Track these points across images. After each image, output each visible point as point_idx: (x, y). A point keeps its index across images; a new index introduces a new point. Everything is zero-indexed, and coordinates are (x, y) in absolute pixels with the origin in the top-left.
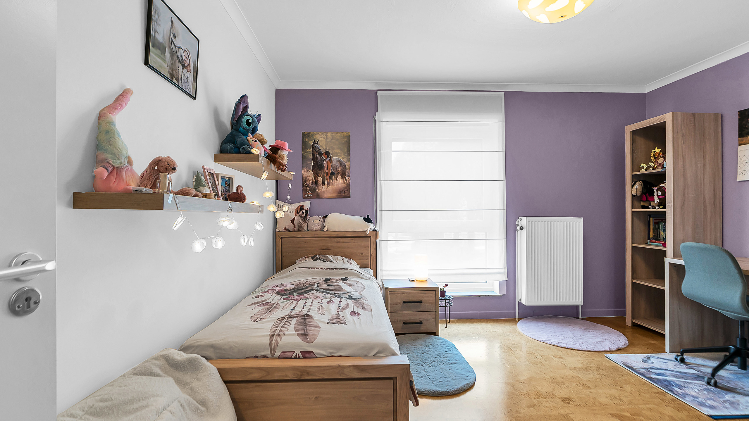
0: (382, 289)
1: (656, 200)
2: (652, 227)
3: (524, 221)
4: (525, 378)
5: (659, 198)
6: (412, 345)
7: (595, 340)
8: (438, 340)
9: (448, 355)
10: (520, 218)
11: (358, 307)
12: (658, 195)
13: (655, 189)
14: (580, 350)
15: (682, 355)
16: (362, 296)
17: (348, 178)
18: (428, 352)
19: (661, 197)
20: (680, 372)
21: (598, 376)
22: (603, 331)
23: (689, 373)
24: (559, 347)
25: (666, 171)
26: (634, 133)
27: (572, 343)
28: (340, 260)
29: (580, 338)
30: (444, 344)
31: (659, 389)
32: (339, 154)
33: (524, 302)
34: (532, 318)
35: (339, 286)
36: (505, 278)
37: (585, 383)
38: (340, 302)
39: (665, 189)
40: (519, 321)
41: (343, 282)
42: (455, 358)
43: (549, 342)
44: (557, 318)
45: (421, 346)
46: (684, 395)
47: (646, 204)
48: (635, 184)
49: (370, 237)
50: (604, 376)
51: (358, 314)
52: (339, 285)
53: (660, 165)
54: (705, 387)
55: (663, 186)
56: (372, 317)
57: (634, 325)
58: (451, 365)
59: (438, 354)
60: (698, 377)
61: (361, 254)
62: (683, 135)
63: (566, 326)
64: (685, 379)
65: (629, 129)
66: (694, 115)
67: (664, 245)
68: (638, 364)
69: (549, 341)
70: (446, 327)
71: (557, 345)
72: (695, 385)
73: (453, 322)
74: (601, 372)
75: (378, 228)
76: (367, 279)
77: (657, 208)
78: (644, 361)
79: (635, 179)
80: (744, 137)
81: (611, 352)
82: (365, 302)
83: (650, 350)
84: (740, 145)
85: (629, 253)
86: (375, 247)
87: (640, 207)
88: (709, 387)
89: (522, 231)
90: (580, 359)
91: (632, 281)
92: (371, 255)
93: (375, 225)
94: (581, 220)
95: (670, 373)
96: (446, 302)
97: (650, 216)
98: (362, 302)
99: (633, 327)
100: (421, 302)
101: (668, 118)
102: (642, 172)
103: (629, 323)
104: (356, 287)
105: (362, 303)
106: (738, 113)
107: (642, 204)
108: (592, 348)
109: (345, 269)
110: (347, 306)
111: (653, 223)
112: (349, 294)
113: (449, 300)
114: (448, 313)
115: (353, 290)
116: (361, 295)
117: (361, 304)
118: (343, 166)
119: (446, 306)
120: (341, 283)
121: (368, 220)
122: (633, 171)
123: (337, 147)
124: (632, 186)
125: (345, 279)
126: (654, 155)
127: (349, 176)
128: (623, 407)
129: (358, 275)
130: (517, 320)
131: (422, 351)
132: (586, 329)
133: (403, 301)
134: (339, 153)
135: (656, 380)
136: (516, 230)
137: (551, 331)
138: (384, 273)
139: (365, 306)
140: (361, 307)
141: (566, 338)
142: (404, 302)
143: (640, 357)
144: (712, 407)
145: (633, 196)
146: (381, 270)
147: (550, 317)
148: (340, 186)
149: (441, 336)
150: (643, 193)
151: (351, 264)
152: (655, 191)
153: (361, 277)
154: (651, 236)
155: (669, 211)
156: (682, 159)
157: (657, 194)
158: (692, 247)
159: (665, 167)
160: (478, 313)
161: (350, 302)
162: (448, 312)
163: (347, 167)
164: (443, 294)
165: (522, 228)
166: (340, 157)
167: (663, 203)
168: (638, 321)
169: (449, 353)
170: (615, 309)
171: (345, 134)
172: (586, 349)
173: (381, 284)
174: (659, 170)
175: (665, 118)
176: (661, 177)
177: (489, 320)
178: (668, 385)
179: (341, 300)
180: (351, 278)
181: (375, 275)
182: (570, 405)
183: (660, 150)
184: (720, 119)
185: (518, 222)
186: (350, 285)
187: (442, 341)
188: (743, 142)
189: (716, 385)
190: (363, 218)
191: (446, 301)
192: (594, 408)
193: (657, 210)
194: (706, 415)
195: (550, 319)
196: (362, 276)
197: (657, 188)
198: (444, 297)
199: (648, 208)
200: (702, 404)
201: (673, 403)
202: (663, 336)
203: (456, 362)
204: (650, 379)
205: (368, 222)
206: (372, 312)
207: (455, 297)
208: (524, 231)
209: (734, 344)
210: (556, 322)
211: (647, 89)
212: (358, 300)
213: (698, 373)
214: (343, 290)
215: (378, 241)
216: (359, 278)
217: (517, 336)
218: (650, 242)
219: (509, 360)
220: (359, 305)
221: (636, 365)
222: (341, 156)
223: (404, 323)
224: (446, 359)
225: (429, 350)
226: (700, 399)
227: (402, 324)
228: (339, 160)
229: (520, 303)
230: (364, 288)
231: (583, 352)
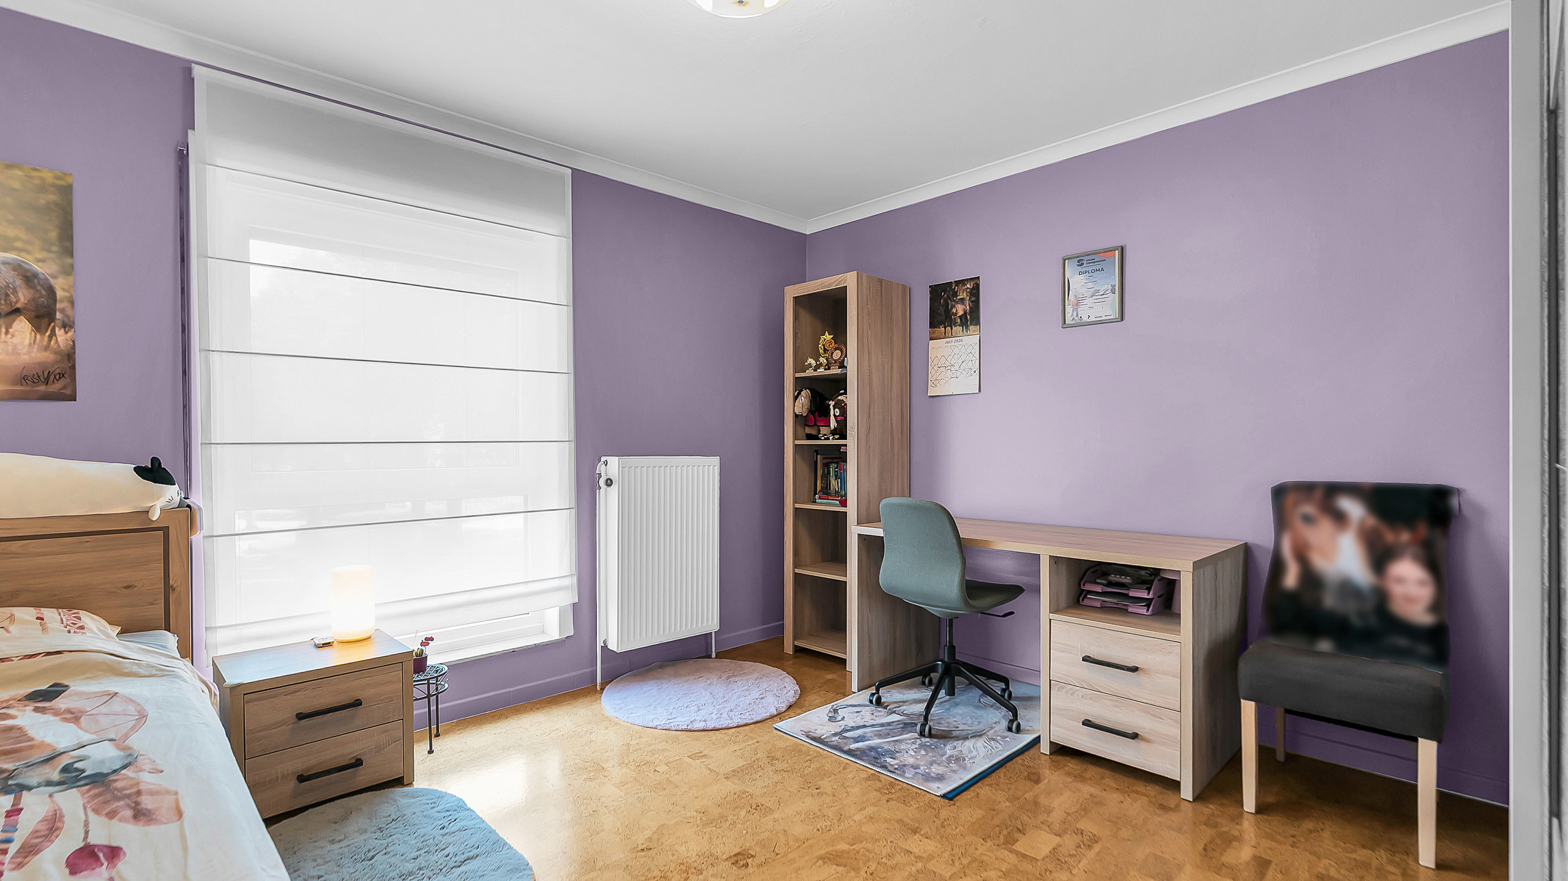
0: (218, 693)
1: (833, 424)
2: (820, 473)
3: (612, 466)
4: (648, 833)
5: (837, 421)
6: (332, 842)
7: (749, 699)
8: (413, 800)
9: (449, 839)
10: (603, 459)
11: (111, 815)
12: (835, 415)
13: (832, 403)
14: (732, 728)
15: (878, 692)
16: (130, 755)
17: (66, 333)
18: (388, 850)
19: (839, 419)
20: (882, 725)
21: (776, 778)
22: (756, 675)
23: (893, 722)
24: (693, 731)
25: (846, 373)
26: (797, 300)
27: (714, 716)
28: (24, 622)
29: (725, 699)
30: (433, 805)
31: (868, 770)
32: (19, 244)
33: (613, 646)
34: (628, 676)
35: (13, 734)
36: (572, 597)
37: (760, 801)
38: (14, 812)
39: (846, 404)
40: (602, 689)
41: (36, 710)
42: (471, 842)
43: (673, 726)
44: (674, 665)
45: (361, 834)
46: (902, 768)
47: (813, 432)
48: (799, 394)
49: (166, 530)
50: (784, 774)
51: (114, 853)
52: (11, 728)
53: (835, 362)
54: (919, 742)
55: (842, 400)
56: (185, 849)
57: (798, 650)
58: (463, 868)
59: (418, 845)
60: (907, 726)
61: (126, 587)
62: (869, 314)
63: (695, 679)
64: (893, 737)
65: (792, 292)
66: (881, 281)
67: (844, 503)
68: (825, 728)
69: (674, 724)
70: (431, 752)
71: (689, 727)
72: (907, 743)
73: (448, 732)
74: (779, 765)
75: (195, 500)
76: (154, 672)
77: (831, 438)
78: (832, 719)
79: (801, 384)
80: (936, 328)
81: (780, 716)
82: (148, 779)
83: (831, 695)
84: (931, 339)
85: (790, 521)
86: (185, 561)
87: (805, 437)
88: (923, 740)
89: (609, 489)
90: (736, 747)
91: (794, 570)
92: (168, 588)
93: (187, 488)
94: (715, 461)
95: (871, 732)
96: (429, 684)
97: (817, 452)
98: (132, 786)
99: (797, 654)
100: (357, 703)
101: (850, 281)
102: (810, 373)
103: (789, 649)
104: (102, 719)
105: (134, 790)
106: (929, 289)
107: (808, 430)
108: (750, 717)
109: (48, 654)
110: (53, 825)
111: (822, 465)
112: (65, 761)
113: (437, 677)
114: (433, 710)
115: (86, 737)
116: (129, 752)
117: (128, 796)
118: (39, 287)
119: (429, 696)
120: (27, 719)
121: (154, 473)
122: (795, 371)
123: (11, 217)
124: (796, 398)
125: (44, 697)
126: (823, 345)
127: (67, 326)
128: (832, 832)
129: (115, 667)
130: (598, 688)
131: (369, 851)
132: (729, 677)
133: (297, 714)
134: (18, 239)
135: (859, 753)
136: (594, 488)
137: (670, 699)
138: (220, 636)
139: (147, 802)
140: (129, 813)
141: (701, 708)
142: (301, 717)
143: (823, 712)
144: (940, 778)
145: (796, 416)
146: (210, 628)
147: (661, 667)
148: (26, 357)
149: (419, 783)
150: (811, 411)
151: (82, 628)
152: (831, 407)
153: (126, 671)
154: (818, 489)
155: (851, 444)
156: (867, 355)
157: (834, 412)
158: (900, 505)
159: (846, 368)
160: (509, 692)
161: (72, 801)
162: (433, 708)
163: (60, 294)
164: (419, 663)
165: (609, 482)
166: (24, 254)
167: (841, 432)
168: (805, 642)
169: (455, 828)
170: (764, 627)
171: (48, 176)
172: (742, 722)
173: (210, 679)
174: (835, 371)
175: (846, 280)
176: (839, 384)
177: (536, 703)
178: (874, 756)
179: (17, 800)
180: (77, 686)
181: (187, 650)
182: (750, 870)
183: (832, 336)
184: (907, 292)
185: (601, 468)
186: (74, 717)
187: (426, 798)
188: (934, 336)
189: (931, 736)
190: (135, 469)
191: (428, 682)
192: (791, 856)
193: (831, 442)
194: (938, 796)
195: (661, 670)
196: (128, 666)
197: (834, 403)
198: (424, 671)
199: (817, 438)
200: (928, 778)
201: (893, 791)
202: (843, 662)
203: (475, 852)
204: (850, 752)
205: (155, 482)
206: (182, 827)
207: (454, 667)
208: (615, 487)
209: (941, 658)
210: (676, 675)
211: (809, 228)
212: (113, 777)
213: (903, 717)
214: (31, 747)
215: (197, 538)
216: (117, 679)
217: (606, 728)
218: (819, 499)
219: (603, 799)
220: (115, 805)
221: (823, 732)
222: (28, 252)
223: (302, 779)
224: (446, 852)
225: (390, 840)
226: (922, 768)
227: (293, 783)
228: (20, 266)
229: (605, 648)
230: (142, 716)
231: (736, 729)
